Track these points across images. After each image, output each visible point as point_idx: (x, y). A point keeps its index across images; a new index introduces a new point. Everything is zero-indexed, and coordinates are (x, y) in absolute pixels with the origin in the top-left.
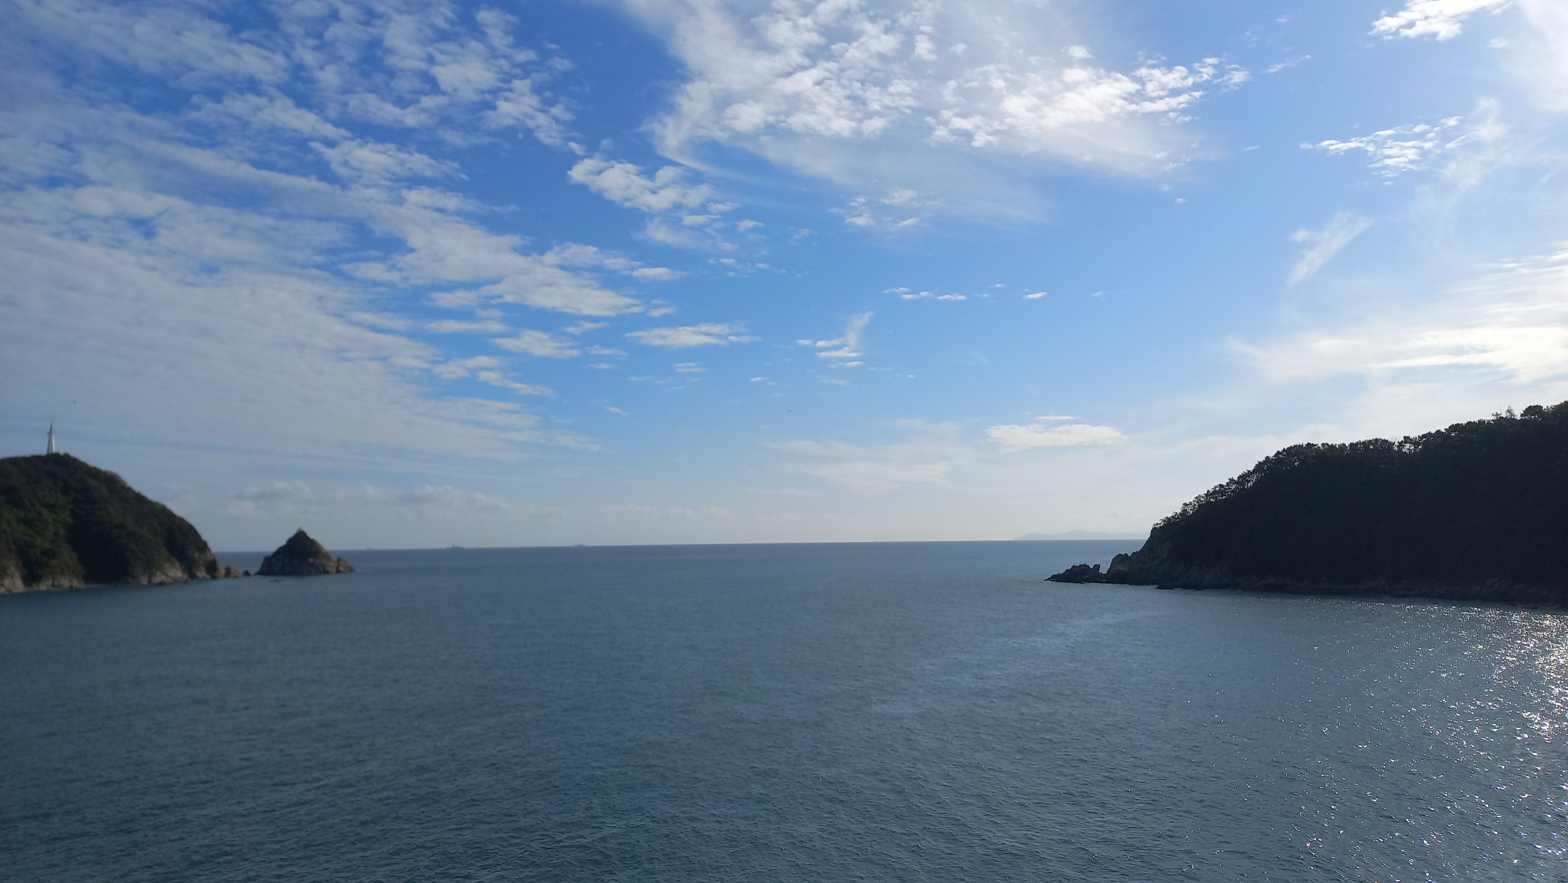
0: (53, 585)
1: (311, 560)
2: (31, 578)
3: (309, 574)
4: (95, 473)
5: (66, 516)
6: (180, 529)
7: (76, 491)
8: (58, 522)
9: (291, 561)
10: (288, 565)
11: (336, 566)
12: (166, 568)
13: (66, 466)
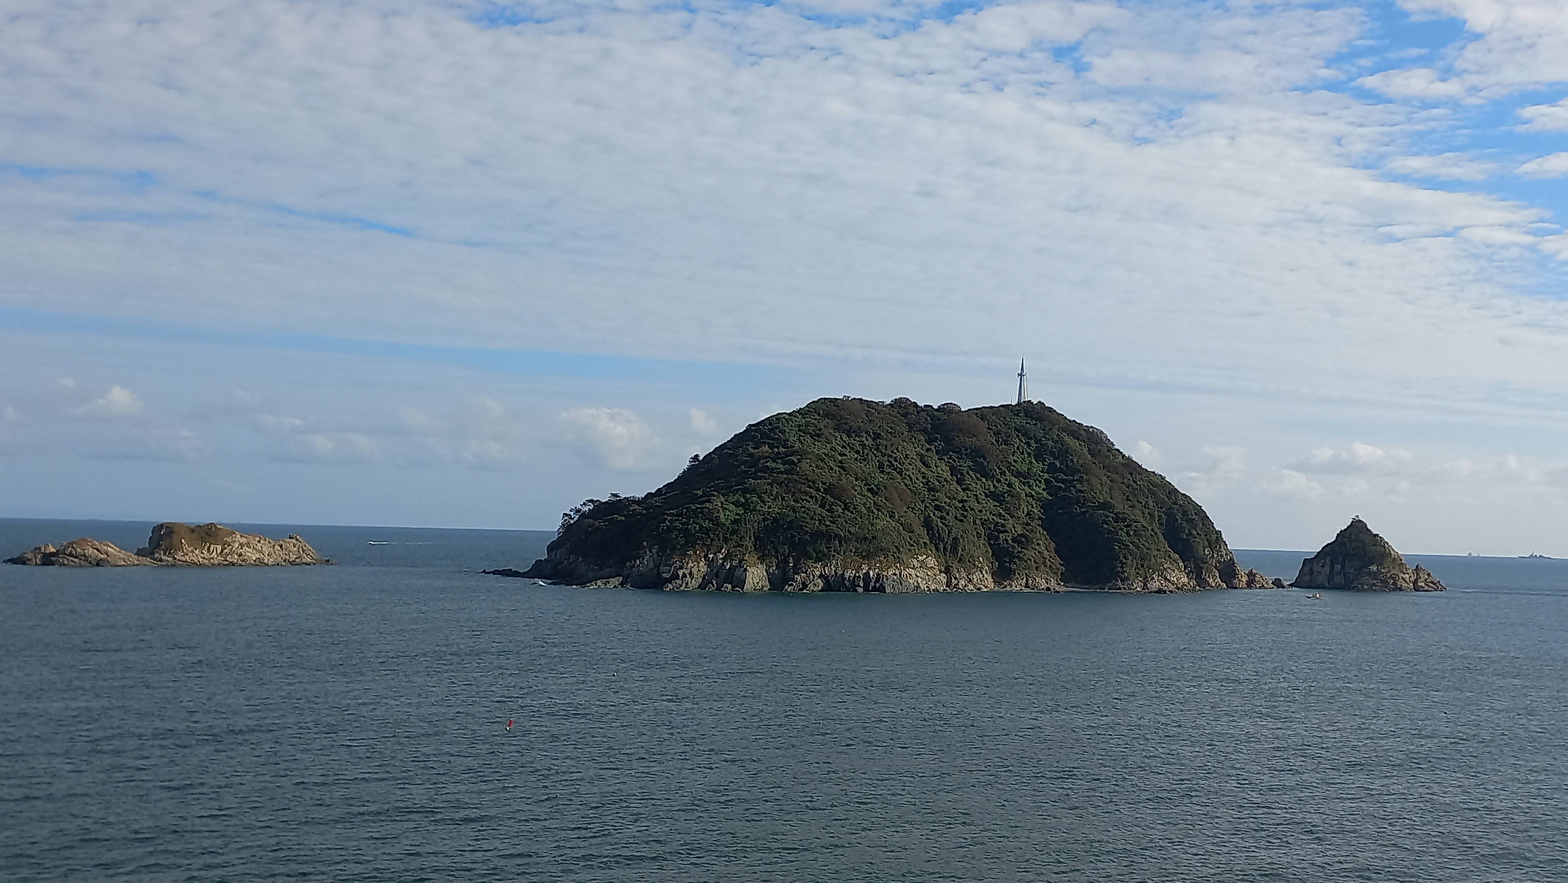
0: (1027, 586)
1: (1374, 568)
2: (1002, 574)
3: (1372, 589)
4: (1076, 430)
5: (1040, 489)
6: (1185, 513)
7: (1052, 453)
8: (1032, 496)
9: (1343, 567)
10: (1338, 573)
11: (1413, 579)
12: (1165, 569)
13: (1039, 419)
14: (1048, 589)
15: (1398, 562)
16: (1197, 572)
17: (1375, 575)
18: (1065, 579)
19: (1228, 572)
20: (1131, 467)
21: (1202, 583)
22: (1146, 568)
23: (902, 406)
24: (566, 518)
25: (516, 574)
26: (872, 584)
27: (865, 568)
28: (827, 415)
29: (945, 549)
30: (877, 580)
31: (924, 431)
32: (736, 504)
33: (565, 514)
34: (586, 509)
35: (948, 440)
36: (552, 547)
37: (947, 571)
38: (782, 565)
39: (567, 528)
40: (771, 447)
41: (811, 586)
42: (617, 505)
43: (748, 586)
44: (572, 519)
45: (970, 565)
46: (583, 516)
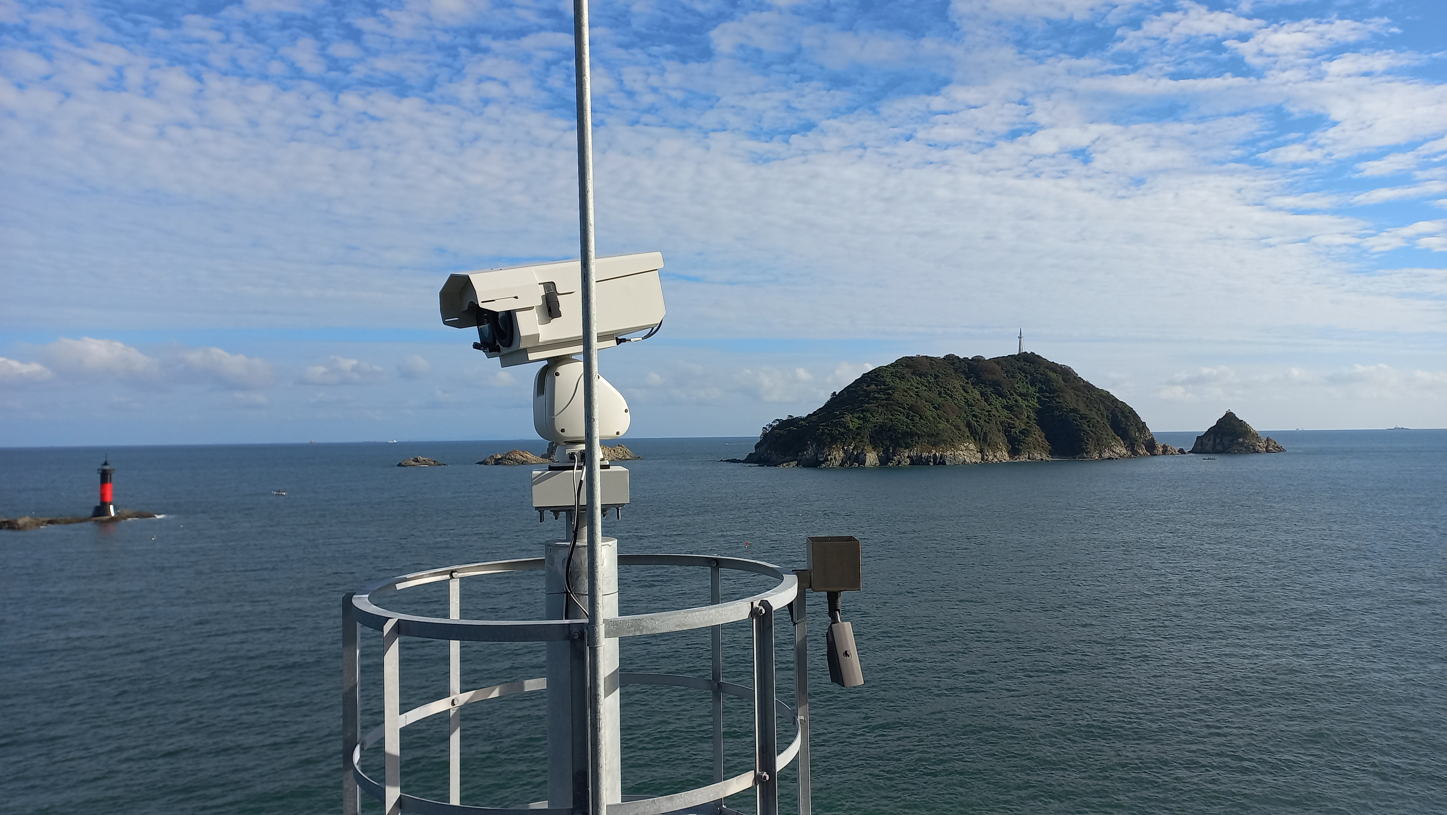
0: (1029, 458)
1: (1241, 440)
2: (1014, 452)
3: (1240, 452)
4: (1054, 367)
5: (1035, 403)
7: (1040, 382)
8: (1030, 407)
9: (1221, 440)
10: (1219, 444)
11: (1265, 445)
12: (1112, 446)
13: (1032, 362)
14: (1042, 459)
15: (1255, 436)
16: (1131, 446)
17: (1242, 444)
18: (1051, 453)
19: (1151, 446)
20: (1089, 387)
21: (1135, 453)
22: (1100, 445)
23: (950, 359)
24: (765, 430)
25: (739, 461)
26: (938, 460)
27: (934, 451)
28: (907, 366)
29: (980, 439)
30: (941, 458)
31: (964, 372)
32: (859, 418)
33: (764, 428)
34: (775, 424)
35: (978, 377)
36: (758, 446)
37: (981, 451)
38: (886, 451)
39: (766, 436)
40: (876, 385)
41: (903, 463)
43: (867, 464)
44: (767, 430)
45: (995, 448)
46: (773, 428)
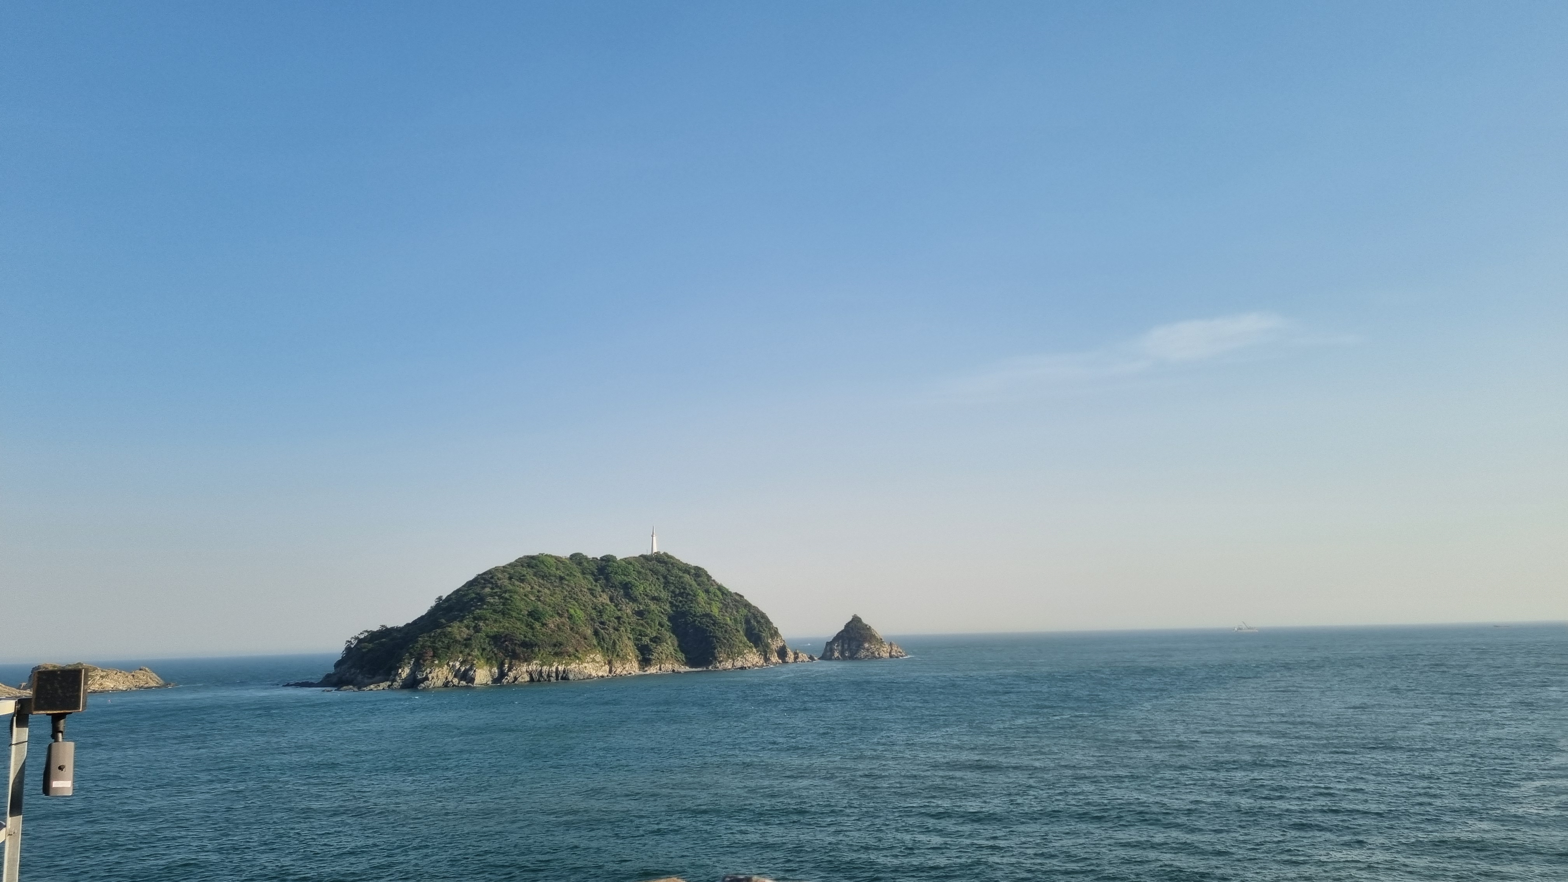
0: (660, 669)
2: (645, 662)
3: (866, 658)
4: (686, 569)
5: (667, 607)
6: (755, 617)
7: (673, 584)
8: (662, 613)
9: (849, 646)
10: (845, 650)
11: (889, 651)
12: (745, 654)
13: (666, 563)
14: (673, 671)
15: (880, 640)
16: (764, 654)
17: (867, 650)
18: (685, 663)
19: (783, 653)
20: (723, 591)
21: (767, 661)
22: (733, 653)
24: (348, 643)
25: (313, 684)
26: (560, 675)
28: (529, 566)
29: (607, 649)
30: (564, 672)
31: (593, 574)
33: (348, 641)
34: (362, 637)
35: (607, 579)
36: (338, 664)
37: (610, 663)
38: (501, 666)
39: (348, 649)
41: (520, 679)
42: (385, 633)
44: (352, 644)
45: (624, 659)
46: (360, 641)
